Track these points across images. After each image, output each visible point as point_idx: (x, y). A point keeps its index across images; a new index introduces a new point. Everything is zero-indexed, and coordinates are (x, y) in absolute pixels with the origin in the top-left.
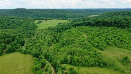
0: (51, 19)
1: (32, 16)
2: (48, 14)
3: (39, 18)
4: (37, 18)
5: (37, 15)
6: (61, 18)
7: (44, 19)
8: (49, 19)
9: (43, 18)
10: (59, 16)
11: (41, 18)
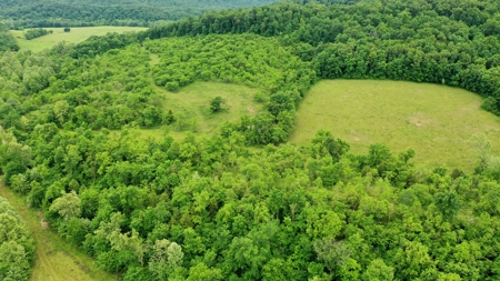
0: (92, 25)
1: (12, 15)
2: (79, 7)
3: (41, 20)
4: (35, 21)
5: (34, 9)
6: (130, 21)
7: (62, 23)
8: (83, 25)
9: (59, 20)
10: (124, 15)
11: (51, 20)
